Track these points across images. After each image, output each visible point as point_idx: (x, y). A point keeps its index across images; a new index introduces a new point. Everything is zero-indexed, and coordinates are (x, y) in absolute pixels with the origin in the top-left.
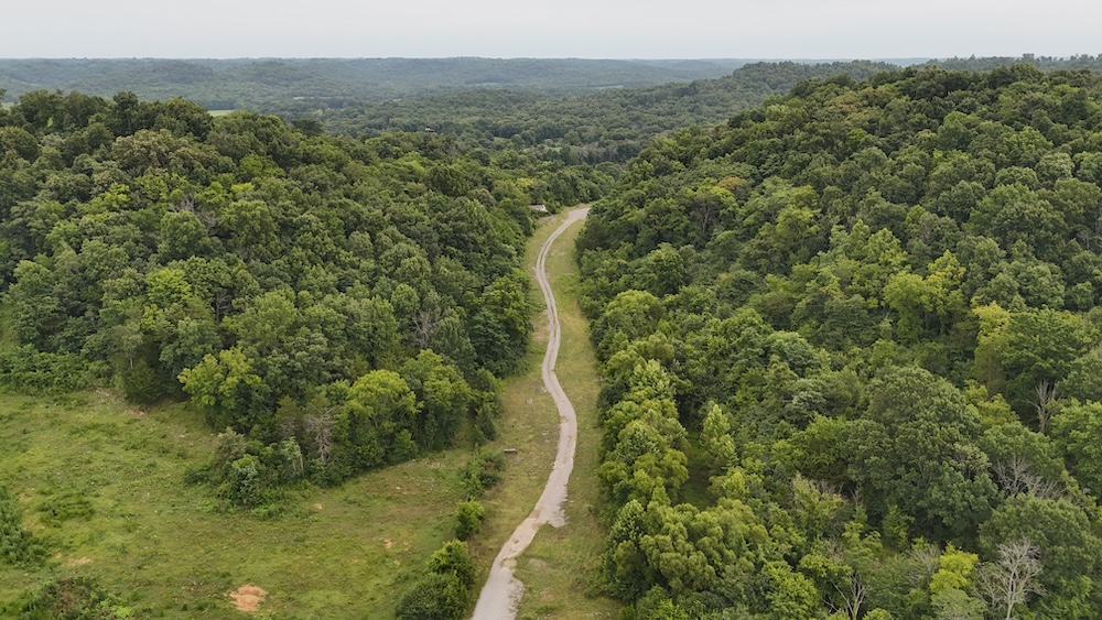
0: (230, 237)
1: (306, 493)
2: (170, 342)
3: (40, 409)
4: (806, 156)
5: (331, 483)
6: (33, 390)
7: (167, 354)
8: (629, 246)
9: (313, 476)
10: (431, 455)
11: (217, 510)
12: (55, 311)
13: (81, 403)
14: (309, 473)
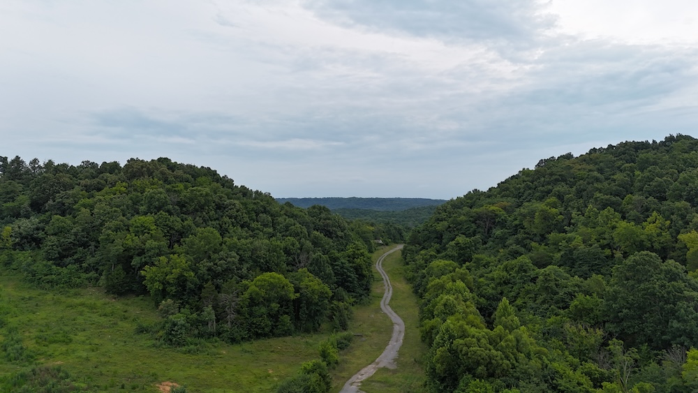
0: (185, 207)
1: (216, 344)
2: (139, 255)
3: (50, 296)
4: (550, 187)
5: (233, 341)
6: (48, 286)
7: (136, 261)
8: (437, 246)
9: (221, 336)
10: (302, 335)
11: (154, 346)
12: (71, 243)
13: (76, 294)
14: (219, 334)
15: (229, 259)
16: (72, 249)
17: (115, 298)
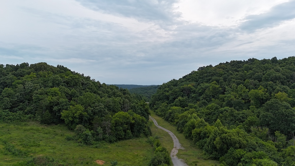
0: (69, 84)
1: (104, 144)
2: (56, 105)
3: (12, 126)
5: (111, 142)
6: (9, 121)
7: (55, 108)
9: (105, 140)
10: (135, 138)
12: (16, 101)
13: (25, 125)
15: (100, 106)
16: (16, 103)
17: (46, 126)
